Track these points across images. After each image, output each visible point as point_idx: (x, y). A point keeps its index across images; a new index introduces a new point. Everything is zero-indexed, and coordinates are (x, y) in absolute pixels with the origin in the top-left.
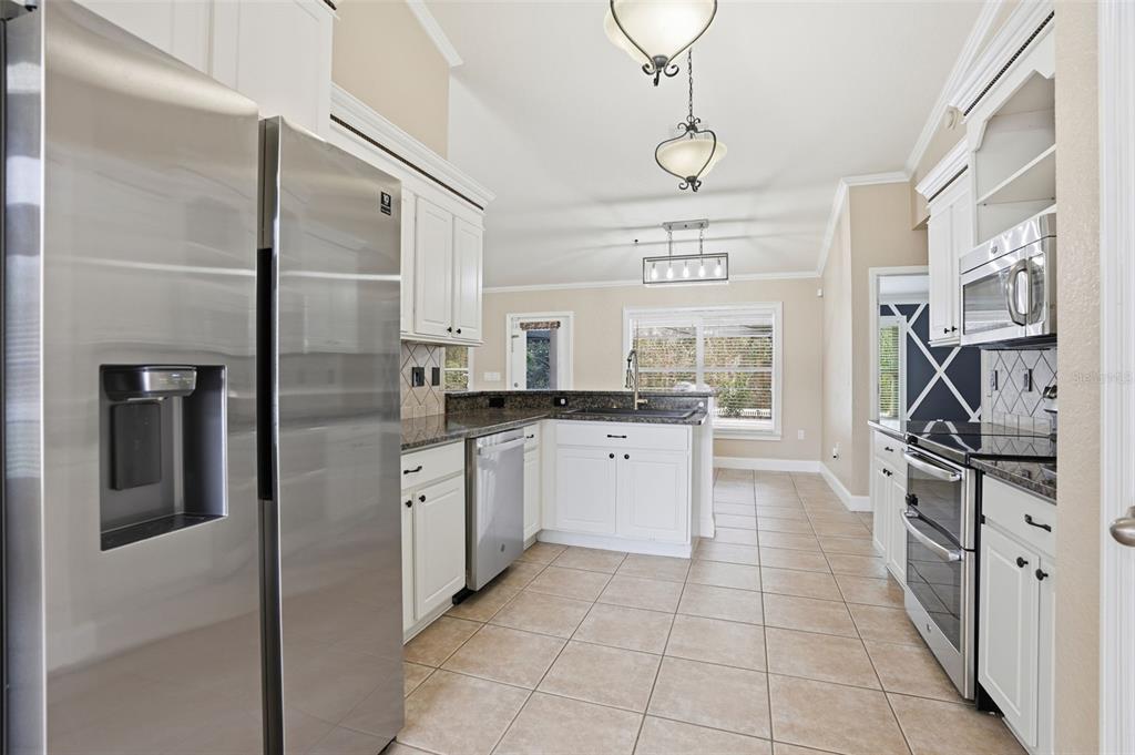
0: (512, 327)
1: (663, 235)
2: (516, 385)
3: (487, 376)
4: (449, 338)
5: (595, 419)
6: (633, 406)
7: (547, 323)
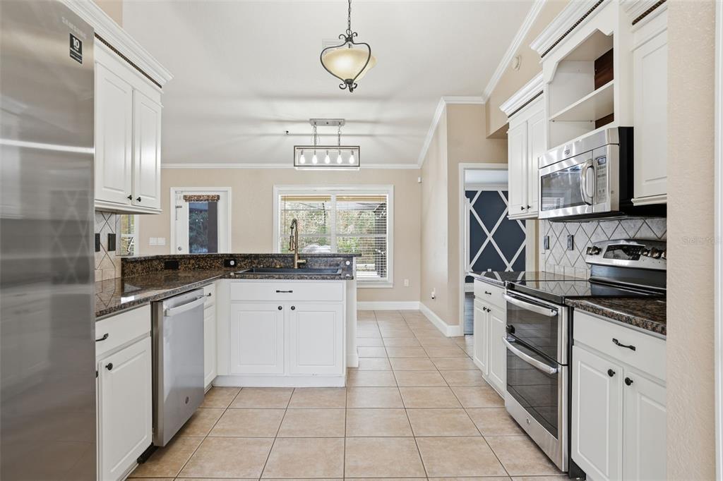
0: (176, 199)
1: (309, 129)
2: (180, 249)
3: (153, 241)
4: (129, 205)
5: (266, 278)
6: (294, 265)
7: (208, 196)
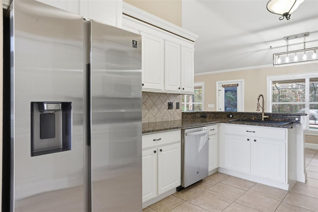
0: (219, 87)
1: (284, 43)
2: (220, 109)
3: (209, 106)
4: (180, 92)
5: (241, 124)
6: (262, 119)
7: (233, 84)
